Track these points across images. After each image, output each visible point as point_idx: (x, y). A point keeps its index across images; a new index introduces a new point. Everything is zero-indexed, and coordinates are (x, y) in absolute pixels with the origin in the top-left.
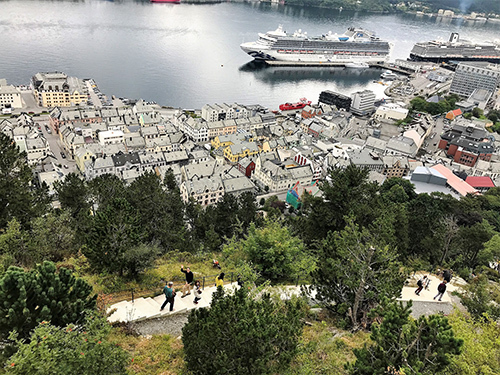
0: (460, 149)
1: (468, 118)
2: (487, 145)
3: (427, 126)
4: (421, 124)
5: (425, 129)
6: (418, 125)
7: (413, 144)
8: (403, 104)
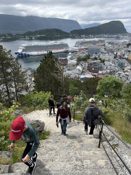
0: (93, 69)
1: (93, 60)
2: (100, 66)
3: (83, 64)
4: (81, 64)
5: (82, 65)
6: (80, 65)
7: (79, 70)
8: (75, 60)
